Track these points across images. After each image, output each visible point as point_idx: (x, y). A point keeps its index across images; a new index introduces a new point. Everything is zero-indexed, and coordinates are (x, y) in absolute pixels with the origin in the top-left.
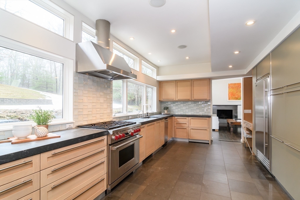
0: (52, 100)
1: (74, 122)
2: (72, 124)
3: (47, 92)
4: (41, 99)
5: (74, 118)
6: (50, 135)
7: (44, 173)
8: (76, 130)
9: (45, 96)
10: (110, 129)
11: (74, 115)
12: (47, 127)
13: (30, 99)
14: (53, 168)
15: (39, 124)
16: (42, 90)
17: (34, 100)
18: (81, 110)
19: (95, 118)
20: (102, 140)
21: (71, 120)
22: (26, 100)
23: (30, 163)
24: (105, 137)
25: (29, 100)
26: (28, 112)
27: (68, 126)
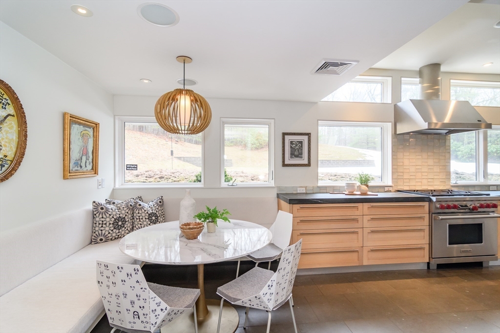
0: (374, 161)
1: (393, 185)
2: (391, 188)
3: (368, 148)
4: (361, 159)
5: (393, 182)
6: (369, 193)
7: (366, 218)
8: (394, 193)
9: (365, 154)
10: (433, 196)
11: (392, 179)
12: (367, 186)
13: (348, 159)
14: (372, 217)
15: (362, 184)
16: (362, 147)
17: (352, 160)
18: (401, 174)
19: (420, 184)
20: (423, 206)
21: (390, 183)
22: (343, 161)
23: (357, 208)
24: (426, 204)
25: (347, 161)
26: (347, 176)
27: (386, 189)
